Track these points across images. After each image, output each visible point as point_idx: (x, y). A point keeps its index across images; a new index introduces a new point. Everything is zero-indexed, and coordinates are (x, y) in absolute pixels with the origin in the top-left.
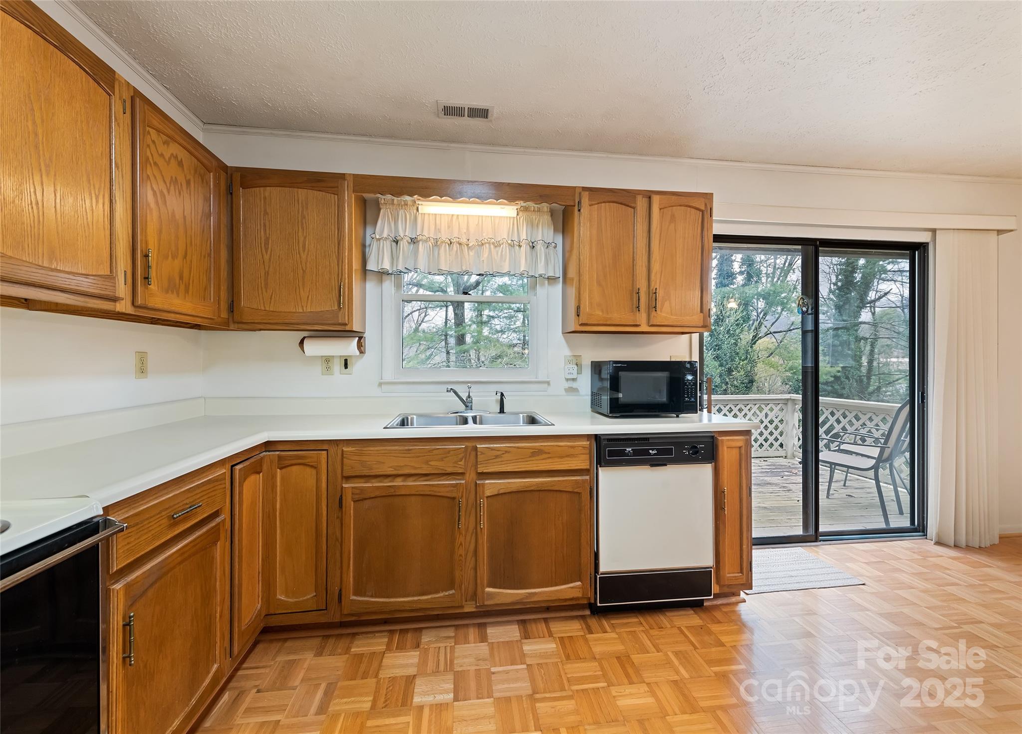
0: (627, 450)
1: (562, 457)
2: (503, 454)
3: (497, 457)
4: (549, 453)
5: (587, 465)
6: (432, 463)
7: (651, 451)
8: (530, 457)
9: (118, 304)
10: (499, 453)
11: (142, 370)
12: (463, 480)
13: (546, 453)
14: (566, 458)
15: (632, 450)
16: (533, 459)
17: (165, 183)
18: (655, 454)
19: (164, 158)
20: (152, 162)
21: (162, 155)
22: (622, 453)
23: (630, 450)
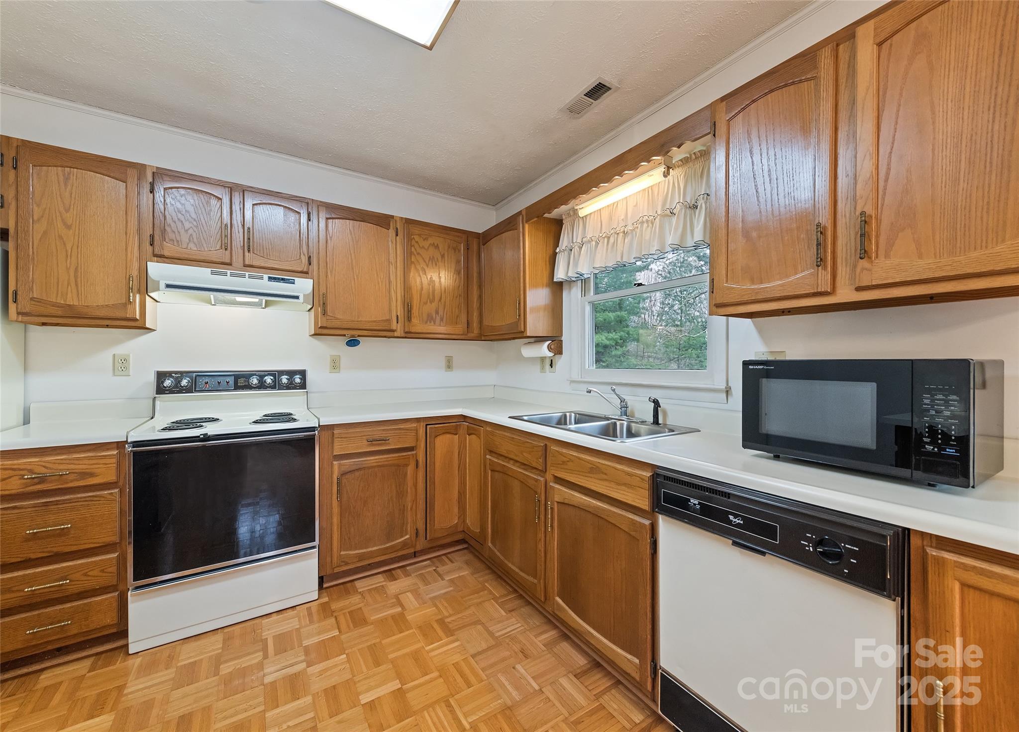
0: (692, 501)
1: (618, 484)
2: (568, 461)
3: (564, 462)
4: (606, 474)
5: (646, 505)
6: (524, 454)
7: (731, 517)
8: (589, 472)
9: (395, 333)
10: (565, 459)
11: (449, 366)
12: (542, 477)
13: (603, 473)
14: (623, 488)
15: (699, 504)
16: (592, 475)
17: (425, 261)
18: (738, 525)
19: (424, 248)
20: (415, 253)
21: (423, 247)
22: (683, 503)
23: (697, 503)
